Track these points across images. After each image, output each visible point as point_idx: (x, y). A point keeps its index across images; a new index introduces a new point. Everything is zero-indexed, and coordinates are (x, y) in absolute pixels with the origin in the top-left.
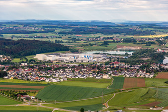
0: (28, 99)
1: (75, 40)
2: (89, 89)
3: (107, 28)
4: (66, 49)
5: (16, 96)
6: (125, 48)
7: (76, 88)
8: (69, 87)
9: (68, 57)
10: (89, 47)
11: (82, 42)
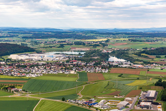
0: (17, 91)
1: (36, 43)
2: (63, 83)
3: (59, 34)
4: (32, 50)
5: (7, 88)
6: (77, 49)
7: (52, 81)
8: (46, 81)
9: (35, 57)
10: (49, 48)
11: (42, 45)
